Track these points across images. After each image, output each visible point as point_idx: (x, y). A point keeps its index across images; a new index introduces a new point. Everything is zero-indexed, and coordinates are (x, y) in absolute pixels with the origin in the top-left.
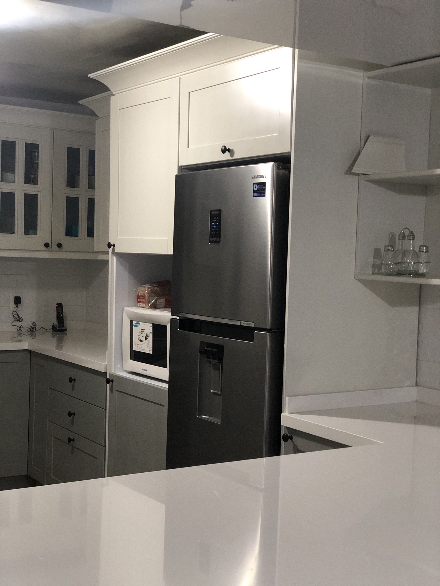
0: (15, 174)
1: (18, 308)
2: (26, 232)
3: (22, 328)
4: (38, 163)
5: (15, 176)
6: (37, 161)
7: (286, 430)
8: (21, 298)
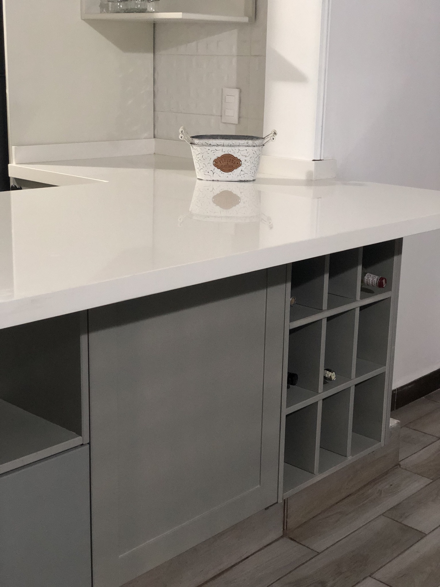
7: (15, 181)
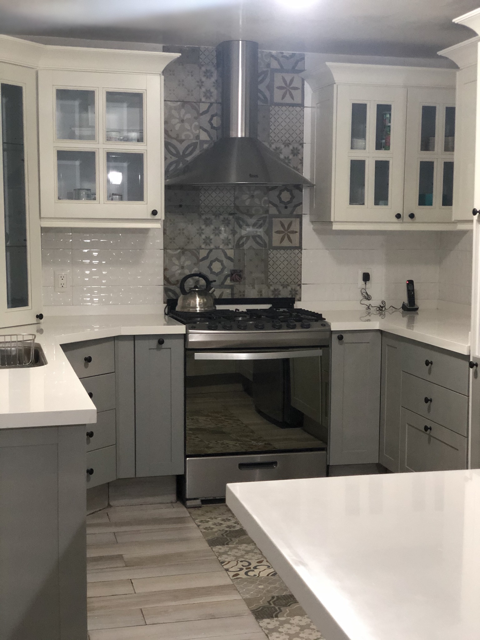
0: (365, 139)
1: (367, 285)
2: (376, 203)
3: (370, 307)
4: (389, 126)
5: (365, 143)
6: (389, 124)
8: (370, 274)
